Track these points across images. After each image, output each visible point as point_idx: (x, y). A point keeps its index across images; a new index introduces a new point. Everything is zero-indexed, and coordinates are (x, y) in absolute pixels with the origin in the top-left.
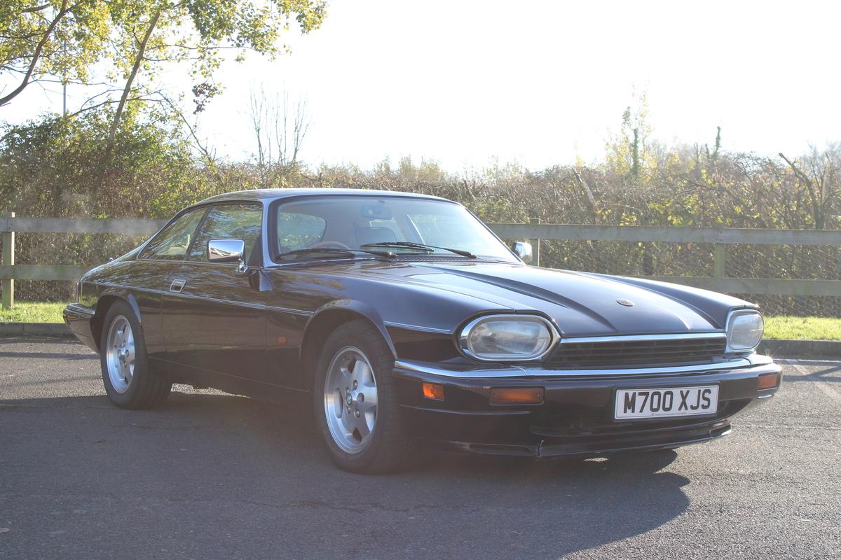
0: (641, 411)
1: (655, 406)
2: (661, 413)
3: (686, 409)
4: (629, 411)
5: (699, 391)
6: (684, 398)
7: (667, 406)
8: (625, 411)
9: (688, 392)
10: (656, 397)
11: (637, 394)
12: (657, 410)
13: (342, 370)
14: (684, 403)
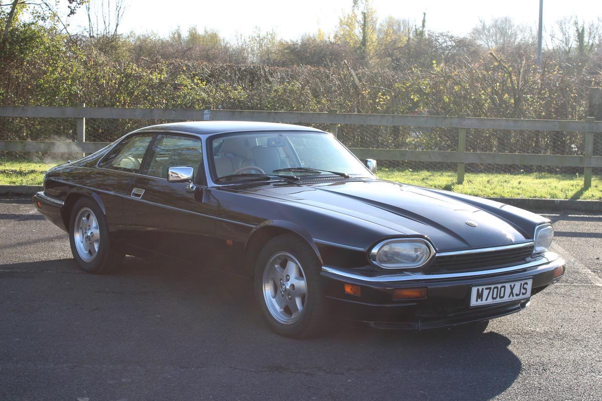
0: (486, 300)
1: (495, 296)
2: (498, 300)
3: (513, 296)
4: (479, 300)
5: (521, 284)
6: (512, 289)
7: (502, 295)
8: (477, 301)
9: (514, 285)
10: (496, 290)
11: (484, 289)
12: (496, 298)
13: (276, 266)
14: (512, 292)
